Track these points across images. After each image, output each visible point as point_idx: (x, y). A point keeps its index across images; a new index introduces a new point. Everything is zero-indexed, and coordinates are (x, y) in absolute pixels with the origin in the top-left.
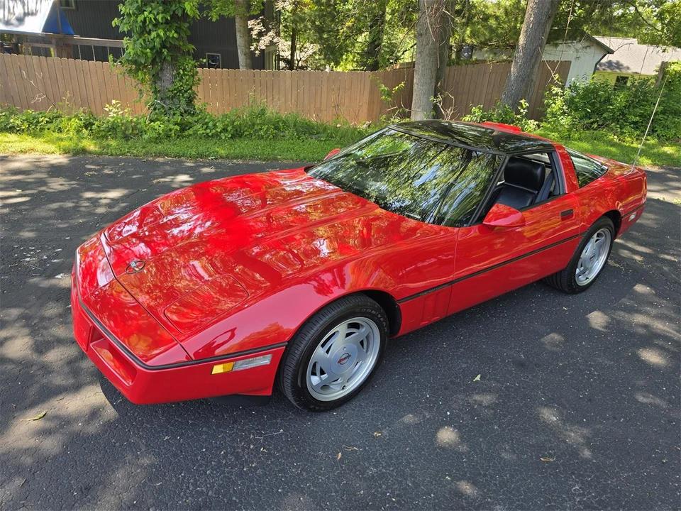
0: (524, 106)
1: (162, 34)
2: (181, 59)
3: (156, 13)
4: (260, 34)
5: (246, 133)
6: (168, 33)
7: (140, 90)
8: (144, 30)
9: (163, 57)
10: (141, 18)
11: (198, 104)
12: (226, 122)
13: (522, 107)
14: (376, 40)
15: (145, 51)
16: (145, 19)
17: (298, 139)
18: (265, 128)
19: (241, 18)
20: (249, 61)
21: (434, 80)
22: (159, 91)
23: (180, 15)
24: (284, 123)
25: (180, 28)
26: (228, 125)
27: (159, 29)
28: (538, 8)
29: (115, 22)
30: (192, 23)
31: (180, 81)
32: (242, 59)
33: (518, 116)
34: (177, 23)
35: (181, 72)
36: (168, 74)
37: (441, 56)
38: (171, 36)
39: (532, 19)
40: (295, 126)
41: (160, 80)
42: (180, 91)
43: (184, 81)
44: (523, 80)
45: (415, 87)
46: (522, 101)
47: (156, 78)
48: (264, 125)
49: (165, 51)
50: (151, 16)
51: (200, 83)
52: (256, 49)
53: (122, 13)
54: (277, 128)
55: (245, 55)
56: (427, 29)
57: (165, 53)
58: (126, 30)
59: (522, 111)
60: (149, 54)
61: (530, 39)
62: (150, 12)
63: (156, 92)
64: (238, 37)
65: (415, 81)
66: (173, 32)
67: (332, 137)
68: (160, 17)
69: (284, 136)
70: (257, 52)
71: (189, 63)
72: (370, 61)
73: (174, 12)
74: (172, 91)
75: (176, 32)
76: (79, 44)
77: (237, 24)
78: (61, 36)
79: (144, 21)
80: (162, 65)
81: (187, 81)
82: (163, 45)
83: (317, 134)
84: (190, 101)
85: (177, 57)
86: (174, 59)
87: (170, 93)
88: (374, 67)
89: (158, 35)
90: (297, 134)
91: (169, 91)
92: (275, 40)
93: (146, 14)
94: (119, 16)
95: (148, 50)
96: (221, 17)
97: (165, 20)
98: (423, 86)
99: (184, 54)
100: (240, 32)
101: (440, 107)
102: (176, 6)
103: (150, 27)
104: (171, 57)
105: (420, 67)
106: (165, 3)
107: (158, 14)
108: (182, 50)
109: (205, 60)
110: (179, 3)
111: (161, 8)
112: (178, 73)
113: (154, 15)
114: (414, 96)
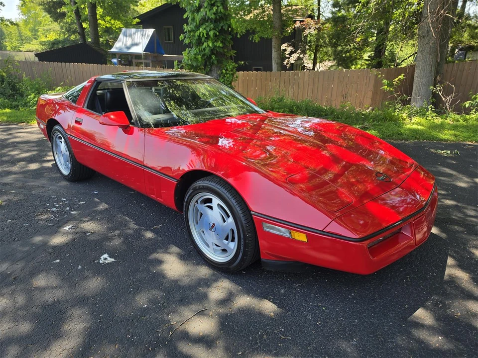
1: (211, 45)
2: (225, 63)
3: (208, 30)
4: (291, 53)
6: (215, 43)
8: (199, 42)
9: (212, 61)
10: (197, 33)
14: (380, 45)
15: (197, 57)
16: (200, 33)
19: (276, 38)
21: (433, 73)
23: (225, 29)
24: (298, 107)
25: (225, 39)
27: (209, 40)
29: (181, 37)
30: (234, 36)
31: (223, 78)
32: (274, 66)
34: (224, 36)
35: (224, 71)
36: (215, 74)
37: (442, 53)
38: (218, 45)
40: (306, 109)
43: (225, 78)
45: (416, 80)
48: (281, 108)
49: (213, 57)
50: (205, 32)
51: (238, 79)
53: (185, 31)
56: (429, 31)
57: (214, 58)
58: (187, 42)
60: (200, 59)
62: (204, 29)
64: (273, 52)
65: (416, 75)
66: (219, 42)
67: (338, 118)
68: (211, 33)
70: (288, 65)
71: (231, 65)
72: (374, 62)
73: (222, 27)
75: (222, 42)
77: (273, 43)
78: (156, 54)
79: (199, 36)
80: (211, 67)
81: (228, 78)
82: (213, 51)
83: (325, 115)
85: (222, 61)
86: (220, 62)
88: (379, 65)
89: (208, 46)
92: (301, 56)
93: (201, 29)
94: (184, 33)
95: (200, 56)
96: (261, 38)
97: (215, 35)
98: (423, 79)
99: (227, 59)
100: (274, 48)
101: (440, 94)
102: (224, 23)
103: (203, 39)
104: (218, 61)
105: (421, 63)
106: (216, 21)
107: (210, 30)
108: (227, 56)
109: (243, 62)
110: (226, 20)
111: (212, 25)
112: (222, 73)
113: (207, 31)
114: (414, 87)
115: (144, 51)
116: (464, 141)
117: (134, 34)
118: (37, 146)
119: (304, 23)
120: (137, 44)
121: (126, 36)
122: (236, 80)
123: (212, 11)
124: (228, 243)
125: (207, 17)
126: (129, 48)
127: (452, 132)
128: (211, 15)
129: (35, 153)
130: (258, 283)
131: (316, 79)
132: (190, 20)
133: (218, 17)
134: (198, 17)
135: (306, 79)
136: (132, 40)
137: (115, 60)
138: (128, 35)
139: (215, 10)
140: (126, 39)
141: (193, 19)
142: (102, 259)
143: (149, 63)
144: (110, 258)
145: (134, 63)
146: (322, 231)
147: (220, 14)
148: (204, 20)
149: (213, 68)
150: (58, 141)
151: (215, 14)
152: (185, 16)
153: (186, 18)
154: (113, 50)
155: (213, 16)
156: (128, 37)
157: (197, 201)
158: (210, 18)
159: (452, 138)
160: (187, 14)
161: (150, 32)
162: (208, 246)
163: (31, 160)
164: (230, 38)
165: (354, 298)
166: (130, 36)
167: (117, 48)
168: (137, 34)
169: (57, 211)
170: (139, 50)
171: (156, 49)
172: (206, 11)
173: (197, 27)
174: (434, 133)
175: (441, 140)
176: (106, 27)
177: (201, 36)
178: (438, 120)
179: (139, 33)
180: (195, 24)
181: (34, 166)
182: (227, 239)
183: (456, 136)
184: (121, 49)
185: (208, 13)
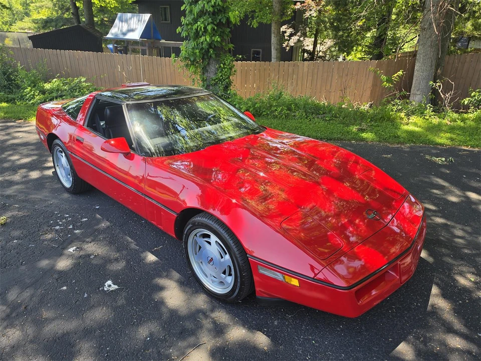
1: (208, 40)
2: (223, 56)
3: (206, 24)
4: (291, 35)
5: (264, 113)
6: (213, 38)
7: (194, 79)
8: (197, 35)
9: (209, 55)
10: (195, 27)
11: (232, 90)
12: (249, 105)
14: (382, 35)
15: (195, 52)
16: (198, 27)
17: (307, 118)
18: (279, 109)
19: (276, 23)
20: (279, 55)
21: (434, 67)
22: (206, 80)
23: (224, 22)
24: (296, 105)
25: (223, 32)
26: (250, 107)
27: (206, 35)
29: (179, 30)
30: (233, 28)
31: (221, 72)
32: (274, 53)
34: (222, 29)
35: (222, 65)
36: (213, 68)
37: (443, 46)
38: (216, 40)
40: (305, 107)
41: (207, 71)
42: (220, 80)
43: (223, 73)
45: (416, 73)
47: (205, 70)
48: (279, 106)
49: (211, 51)
50: (202, 26)
51: (236, 73)
52: (287, 46)
53: (183, 24)
54: (289, 109)
55: (276, 50)
56: (431, 24)
58: (184, 35)
60: (198, 54)
62: (202, 23)
63: (203, 80)
64: (273, 37)
65: (416, 67)
66: (217, 36)
67: (336, 117)
68: (209, 28)
69: (295, 116)
70: (288, 48)
71: (228, 59)
72: (376, 52)
73: (220, 20)
74: (214, 80)
75: (220, 36)
76: (163, 46)
77: (272, 28)
78: (152, 40)
79: (197, 30)
80: (209, 60)
81: (226, 72)
82: (210, 45)
83: (323, 114)
84: (226, 88)
85: (220, 54)
86: (217, 55)
87: (213, 82)
88: (379, 57)
89: (206, 40)
90: (306, 115)
91: (212, 80)
92: (302, 39)
93: (199, 23)
94: (181, 25)
95: (197, 51)
96: (260, 24)
97: (213, 30)
98: (423, 73)
99: (226, 52)
100: (274, 33)
101: (440, 91)
102: (222, 16)
103: (201, 33)
104: (216, 54)
105: (422, 56)
106: (214, 13)
107: (208, 24)
108: (225, 49)
109: (240, 56)
110: (224, 13)
111: (210, 19)
112: (220, 67)
113: (205, 25)
114: (414, 81)
115: (140, 38)
116: (460, 145)
117: (131, 19)
118: (36, 149)
119: (305, 4)
120: (132, 30)
121: (122, 21)
122: (234, 74)
123: (210, 4)
124: (225, 277)
125: (205, 10)
126: (124, 34)
127: (448, 135)
128: (209, 8)
129: (35, 158)
130: (253, 314)
131: (316, 71)
132: (187, 12)
133: (216, 10)
134: (196, 9)
135: (306, 70)
136: (128, 26)
137: (111, 46)
138: (124, 20)
139: (213, 3)
140: (122, 25)
141: (191, 11)
142: (107, 286)
143: (146, 50)
144: (114, 285)
145: (130, 49)
146: (313, 278)
147: (218, 7)
148: (202, 13)
150: (59, 154)
151: (213, 7)
152: (182, 8)
153: (184, 10)
154: (109, 36)
155: (211, 9)
156: (124, 23)
157: (196, 235)
158: (208, 10)
159: (448, 142)
160: (184, 6)
161: (147, 17)
162: (207, 276)
163: (31, 167)
164: (228, 31)
165: (342, 330)
166: (126, 21)
167: (112, 34)
168: (133, 19)
169: (61, 229)
170: (136, 36)
171: (152, 36)
172: (204, 4)
173: (195, 21)
174: (431, 137)
175: (437, 144)
176: (101, 6)
177: (199, 29)
178: (436, 120)
179: (135, 18)
180: (192, 17)
181: (35, 175)
182: (224, 273)
183: (452, 139)
184: (116, 35)
185: (206, 5)
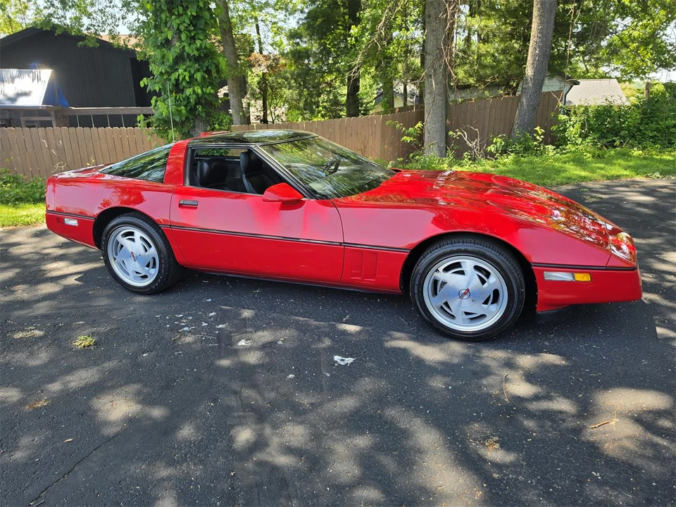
0: (540, 132)
1: (199, 91)
2: (215, 116)
3: (193, 72)
6: (204, 89)
8: (178, 88)
9: (197, 113)
10: (174, 76)
13: (538, 134)
15: (179, 109)
16: (179, 76)
27: (195, 86)
28: (542, 41)
29: (144, 82)
33: (535, 143)
35: (216, 127)
38: (208, 92)
39: (537, 52)
44: (534, 109)
46: (538, 128)
49: (200, 108)
50: (186, 74)
53: (152, 73)
56: (436, 70)
57: (200, 109)
58: (157, 89)
59: (538, 138)
60: (183, 112)
61: (537, 71)
62: (185, 70)
64: (231, 98)
66: (209, 87)
68: (198, 76)
75: (211, 88)
76: (77, 114)
78: (59, 107)
79: (177, 80)
82: (198, 101)
85: (211, 113)
89: (194, 91)
93: (181, 71)
94: (149, 76)
95: (183, 108)
97: (203, 78)
103: (184, 84)
104: (205, 112)
107: (195, 72)
110: (212, 58)
111: (197, 65)
113: (190, 72)
115: (43, 103)
117: (18, 77)
120: (26, 94)
123: (193, 46)
124: (487, 307)
125: (185, 54)
128: (193, 52)
133: (202, 55)
134: (171, 56)
139: (199, 45)
143: (51, 121)
144: (347, 357)
145: (23, 122)
146: (605, 266)
147: (205, 51)
148: (179, 59)
149: (197, 122)
150: (125, 241)
155: (196, 53)
157: (437, 270)
158: (192, 55)
161: (46, 73)
162: (453, 318)
164: (217, 82)
168: (22, 77)
170: (36, 98)
171: (58, 100)
172: (184, 46)
173: (174, 68)
177: (181, 79)
179: (26, 75)
180: (168, 63)
182: (486, 302)
185: (187, 49)
